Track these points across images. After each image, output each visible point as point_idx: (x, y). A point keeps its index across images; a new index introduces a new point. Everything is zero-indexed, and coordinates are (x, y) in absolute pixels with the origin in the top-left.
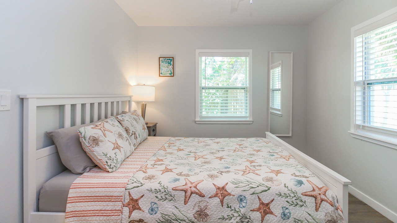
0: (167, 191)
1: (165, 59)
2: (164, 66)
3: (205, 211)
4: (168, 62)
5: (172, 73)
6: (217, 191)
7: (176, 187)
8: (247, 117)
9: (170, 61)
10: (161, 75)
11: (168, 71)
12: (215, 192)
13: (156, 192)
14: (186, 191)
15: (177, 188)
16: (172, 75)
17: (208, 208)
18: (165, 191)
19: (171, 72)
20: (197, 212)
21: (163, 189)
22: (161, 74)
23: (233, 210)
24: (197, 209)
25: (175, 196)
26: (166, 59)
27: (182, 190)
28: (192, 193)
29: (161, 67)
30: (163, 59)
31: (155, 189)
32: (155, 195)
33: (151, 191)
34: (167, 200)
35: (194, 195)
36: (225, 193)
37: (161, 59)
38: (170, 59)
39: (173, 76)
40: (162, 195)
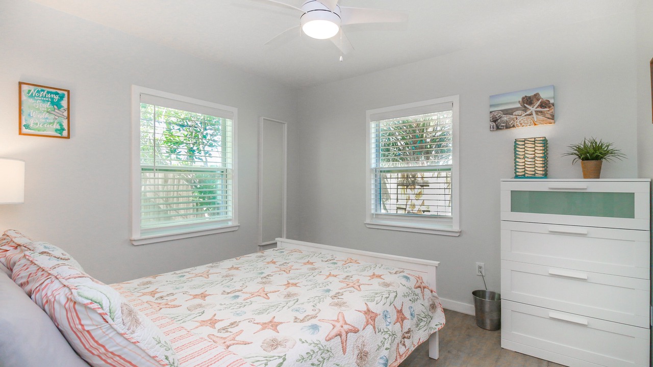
0: (322, 348)
1: (40, 89)
2: (38, 109)
3: (364, 349)
4: (52, 99)
5: (64, 130)
6: (366, 317)
7: (328, 336)
8: (230, 220)
9: (56, 98)
10: (24, 130)
11: (50, 123)
12: (365, 320)
13: (310, 357)
14: (340, 335)
15: (330, 336)
16: (64, 133)
17: (365, 344)
18: (320, 349)
19: (61, 125)
20: (358, 355)
21: (316, 347)
22: (27, 127)
23: (382, 332)
24: (357, 352)
25: (332, 348)
26: (44, 91)
27: (336, 336)
28: (347, 333)
29: (24, 107)
30: (32, 88)
31: (307, 353)
32: (310, 362)
33: (303, 359)
34: (325, 361)
35: (349, 334)
36: (373, 315)
37: (25, 88)
38: (57, 94)
39: (68, 137)
40: (317, 357)
